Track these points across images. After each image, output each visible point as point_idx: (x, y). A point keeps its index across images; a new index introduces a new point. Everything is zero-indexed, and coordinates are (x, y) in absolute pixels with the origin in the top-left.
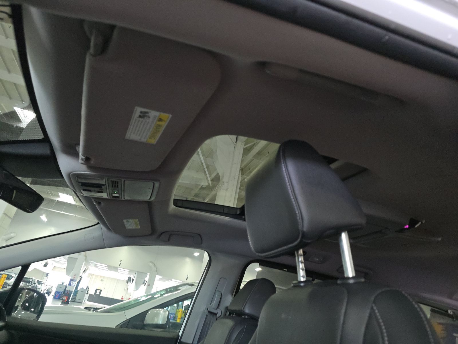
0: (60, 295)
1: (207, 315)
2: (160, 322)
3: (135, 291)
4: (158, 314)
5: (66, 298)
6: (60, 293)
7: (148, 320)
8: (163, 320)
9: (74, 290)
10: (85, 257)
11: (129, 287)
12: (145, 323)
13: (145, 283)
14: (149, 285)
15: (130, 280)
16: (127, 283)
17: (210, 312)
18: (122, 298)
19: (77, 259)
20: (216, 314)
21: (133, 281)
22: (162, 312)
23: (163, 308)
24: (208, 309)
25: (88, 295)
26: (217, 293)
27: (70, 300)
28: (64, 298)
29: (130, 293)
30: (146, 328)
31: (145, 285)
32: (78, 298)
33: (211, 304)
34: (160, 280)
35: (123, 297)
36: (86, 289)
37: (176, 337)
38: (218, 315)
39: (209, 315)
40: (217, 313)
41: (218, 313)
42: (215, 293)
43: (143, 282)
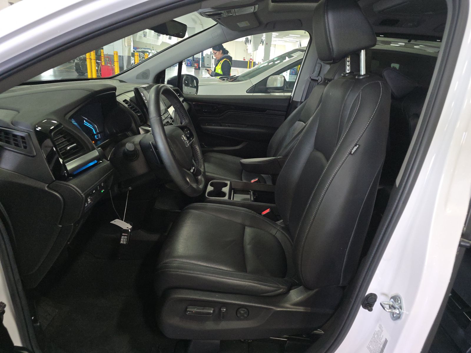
0: (190, 62)
1: (310, 82)
2: (279, 85)
3: (254, 51)
4: (276, 80)
5: (197, 65)
6: (190, 61)
7: (269, 84)
8: (281, 83)
9: (201, 57)
10: (201, 26)
11: (248, 48)
12: (268, 86)
13: (262, 42)
14: (267, 44)
15: (247, 41)
16: (246, 44)
17: (312, 80)
18: (244, 60)
19: (195, 28)
20: (317, 81)
21: (251, 41)
22: (279, 78)
23: (278, 74)
24: (310, 77)
25: (214, 59)
26: (318, 65)
27: (200, 66)
28: (195, 65)
29: (251, 53)
30: (269, 91)
31: (263, 44)
32: (206, 63)
33: (313, 74)
34: (277, 37)
35: (244, 58)
36: (211, 54)
37: (289, 98)
38: (319, 81)
39: (312, 82)
40: (317, 79)
41: (319, 79)
42: (316, 65)
43: (261, 42)
